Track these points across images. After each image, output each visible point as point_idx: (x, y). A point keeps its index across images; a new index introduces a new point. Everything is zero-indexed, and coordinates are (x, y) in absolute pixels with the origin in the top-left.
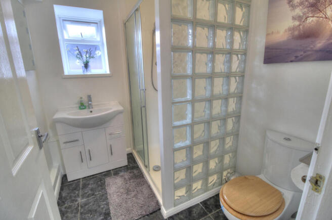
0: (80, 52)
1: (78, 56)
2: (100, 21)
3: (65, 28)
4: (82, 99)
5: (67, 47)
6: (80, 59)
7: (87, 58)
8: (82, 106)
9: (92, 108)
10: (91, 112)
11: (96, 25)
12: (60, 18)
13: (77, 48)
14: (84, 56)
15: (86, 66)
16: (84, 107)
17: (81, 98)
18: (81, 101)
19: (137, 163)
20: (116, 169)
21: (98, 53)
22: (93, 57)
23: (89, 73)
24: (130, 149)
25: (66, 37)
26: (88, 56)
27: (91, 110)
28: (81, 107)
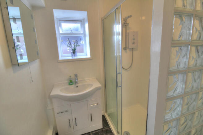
0: (70, 42)
1: (69, 45)
2: (84, 20)
3: (60, 25)
4: (71, 78)
5: (62, 38)
6: (70, 47)
7: (74, 46)
8: (71, 82)
9: (78, 84)
10: (77, 87)
11: (81, 22)
12: (57, 19)
13: (68, 40)
14: (73, 45)
15: (74, 52)
16: (72, 83)
17: (70, 76)
18: (70, 79)
19: (109, 127)
20: (94, 131)
21: (82, 42)
22: (79, 46)
23: (76, 58)
24: (103, 112)
25: (61, 32)
26: (75, 45)
27: (77, 85)
28: (70, 84)
